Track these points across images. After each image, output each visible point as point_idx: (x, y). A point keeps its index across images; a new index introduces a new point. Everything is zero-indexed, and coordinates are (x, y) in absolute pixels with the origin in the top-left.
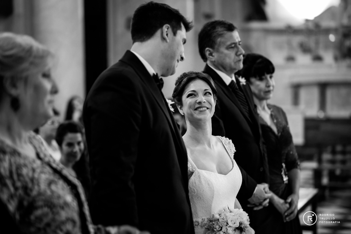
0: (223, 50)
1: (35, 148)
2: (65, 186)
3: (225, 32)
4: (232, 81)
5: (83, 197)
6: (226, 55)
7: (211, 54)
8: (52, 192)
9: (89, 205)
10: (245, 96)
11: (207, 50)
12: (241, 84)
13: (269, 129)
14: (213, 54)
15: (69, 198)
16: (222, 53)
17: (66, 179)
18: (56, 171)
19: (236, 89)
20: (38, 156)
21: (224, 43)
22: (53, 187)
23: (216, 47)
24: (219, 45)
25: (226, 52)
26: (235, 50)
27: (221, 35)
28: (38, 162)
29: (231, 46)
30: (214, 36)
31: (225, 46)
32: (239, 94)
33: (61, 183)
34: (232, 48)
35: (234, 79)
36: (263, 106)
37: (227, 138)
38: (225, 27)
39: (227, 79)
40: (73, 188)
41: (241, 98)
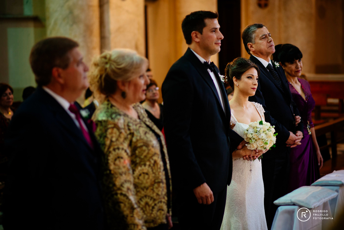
0: (258, 41)
1: (138, 113)
2: (153, 135)
3: (256, 29)
4: (269, 64)
5: (163, 142)
6: (260, 44)
7: (251, 47)
8: (147, 138)
9: (167, 147)
10: (278, 74)
11: (249, 44)
12: (276, 66)
13: (300, 96)
14: (253, 46)
15: (154, 142)
16: (258, 43)
17: (154, 131)
18: (148, 126)
19: (272, 69)
20: (139, 117)
21: (258, 36)
22: (147, 135)
23: (253, 40)
24: (255, 39)
25: (260, 42)
26: (266, 39)
27: (254, 32)
28: (138, 120)
29: (263, 37)
30: (250, 33)
31: (259, 38)
32: (274, 73)
33: (151, 133)
34: (264, 38)
35: (270, 62)
36: (295, 80)
37: (259, 104)
38: (256, 26)
39: (265, 63)
40: (158, 136)
41: (275, 75)
